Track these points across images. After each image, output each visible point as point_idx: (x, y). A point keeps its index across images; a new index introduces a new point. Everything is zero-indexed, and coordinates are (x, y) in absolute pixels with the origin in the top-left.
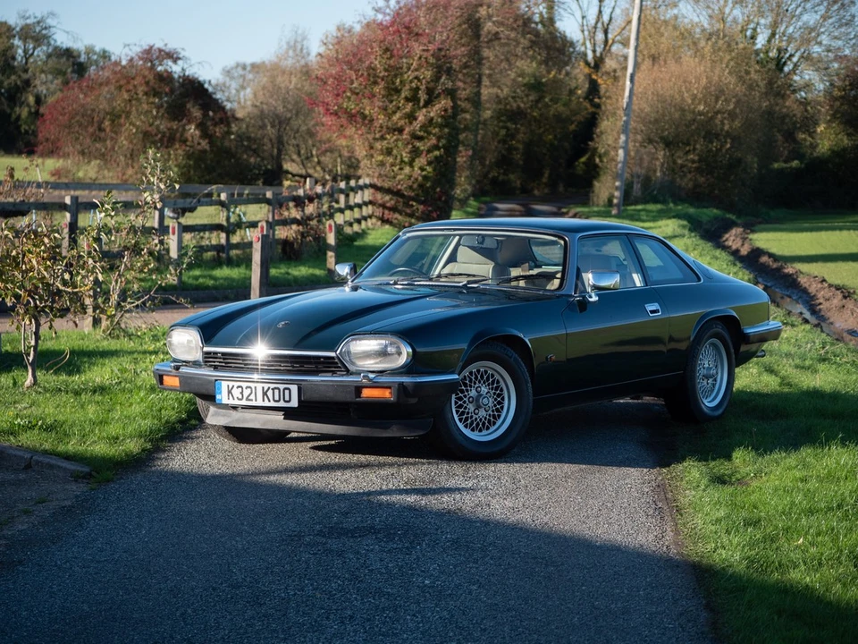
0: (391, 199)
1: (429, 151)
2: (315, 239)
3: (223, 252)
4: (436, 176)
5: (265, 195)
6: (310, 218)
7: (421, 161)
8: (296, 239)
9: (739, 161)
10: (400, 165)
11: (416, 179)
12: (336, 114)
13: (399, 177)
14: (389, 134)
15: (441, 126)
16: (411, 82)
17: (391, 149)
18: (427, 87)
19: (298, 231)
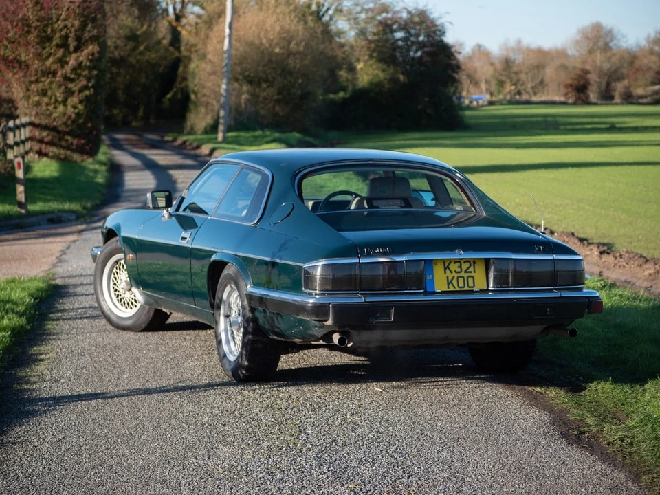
0: (48, 135)
1: (81, 91)
4: (88, 113)
7: (73, 100)
9: (309, 93)
10: (55, 104)
11: (70, 117)
13: (55, 115)
14: (43, 77)
15: (90, 69)
16: (61, 30)
17: (46, 91)
18: (75, 35)
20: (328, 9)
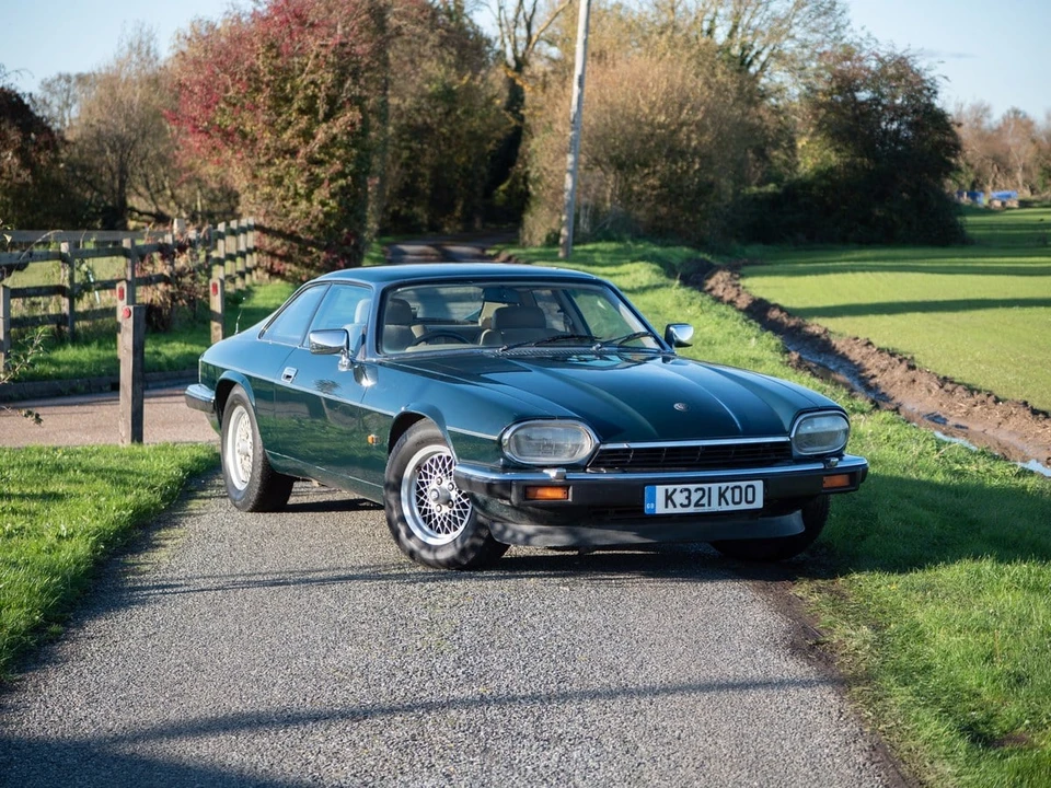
0: (283, 245)
1: (332, 180)
2: (189, 301)
3: (66, 325)
4: (343, 211)
5: (121, 242)
6: (181, 274)
7: (322, 193)
8: (164, 303)
9: (711, 185)
10: (293, 198)
11: (316, 217)
12: (206, 131)
14: (277, 158)
15: (347, 146)
16: (306, 88)
17: (282, 178)
18: (327, 95)
19: (167, 291)
20: (758, 53)
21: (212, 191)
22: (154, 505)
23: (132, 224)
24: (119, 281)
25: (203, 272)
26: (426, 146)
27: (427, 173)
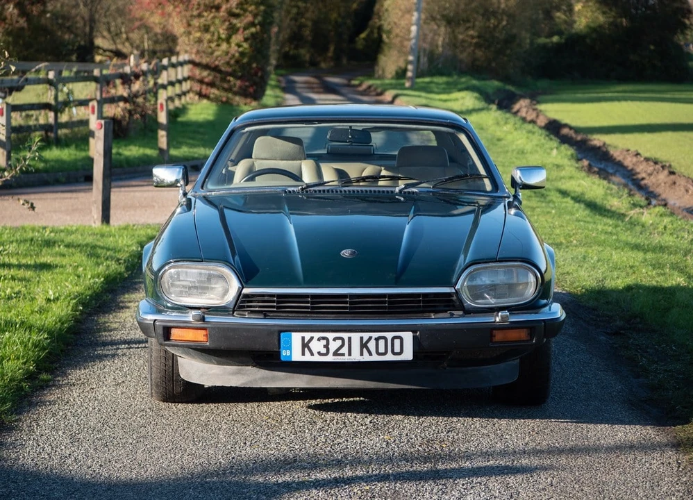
0: (209, 75)
1: (245, 29)
2: (141, 116)
3: (51, 131)
4: (253, 51)
5: (93, 71)
6: (136, 95)
7: (237, 38)
8: (124, 117)
9: (514, 37)
10: (217, 41)
11: (233, 56)
13: (217, 53)
14: (206, 11)
17: (209, 26)
19: (126, 108)
21: (156, 35)
22: (120, 274)
23: (98, 58)
24: (91, 100)
25: (152, 94)
26: (309, 5)
27: (309, 24)
